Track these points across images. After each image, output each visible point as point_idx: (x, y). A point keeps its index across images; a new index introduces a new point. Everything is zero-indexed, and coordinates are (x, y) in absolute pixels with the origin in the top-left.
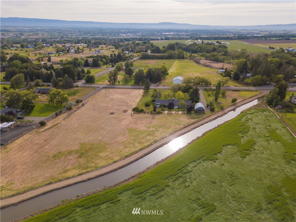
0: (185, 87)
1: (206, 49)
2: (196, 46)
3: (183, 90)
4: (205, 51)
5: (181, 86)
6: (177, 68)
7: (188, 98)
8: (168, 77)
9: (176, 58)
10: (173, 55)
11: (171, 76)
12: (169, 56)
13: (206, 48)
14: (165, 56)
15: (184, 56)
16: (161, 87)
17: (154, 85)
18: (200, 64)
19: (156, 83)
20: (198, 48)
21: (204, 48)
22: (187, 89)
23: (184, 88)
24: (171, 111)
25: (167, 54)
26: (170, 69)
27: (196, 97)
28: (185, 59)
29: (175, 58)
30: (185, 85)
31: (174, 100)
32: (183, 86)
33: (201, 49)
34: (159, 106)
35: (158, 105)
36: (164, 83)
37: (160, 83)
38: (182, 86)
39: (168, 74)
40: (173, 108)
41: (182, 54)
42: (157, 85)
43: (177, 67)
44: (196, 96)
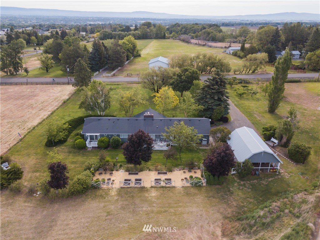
0: (180, 76)
1: (193, 30)
2: (179, 27)
3: (174, 82)
4: (192, 32)
5: (168, 73)
6: (155, 49)
7: (194, 107)
8: (139, 60)
9: (153, 38)
10: (149, 33)
11: (145, 59)
12: (143, 34)
13: (193, 27)
14: (138, 35)
15: (165, 35)
16: (121, 78)
17: (107, 75)
18: (191, 43)
19: (113, 70)
20: (182, 28)
21: (191, 28)
22: (185, 81)
23: (176, 77)
24: (141, 170)
25: (139, 32)
26: (143, 50)
27: (218, 103)
28: (167, 39)
29: (151, 38)
30: (177, 70)
31: (152, 117)
32: (174, 75)
33: (187, 29)
34: (95, 144)
35: (92, 138)
36: (131, 70)
37: (121, 71)
38: (170, 72)
39: (139, 56)
40: (147, 158)
41: (161, 32)
42: (114, 75)
43: (156, 47)
44: (219, 99)
